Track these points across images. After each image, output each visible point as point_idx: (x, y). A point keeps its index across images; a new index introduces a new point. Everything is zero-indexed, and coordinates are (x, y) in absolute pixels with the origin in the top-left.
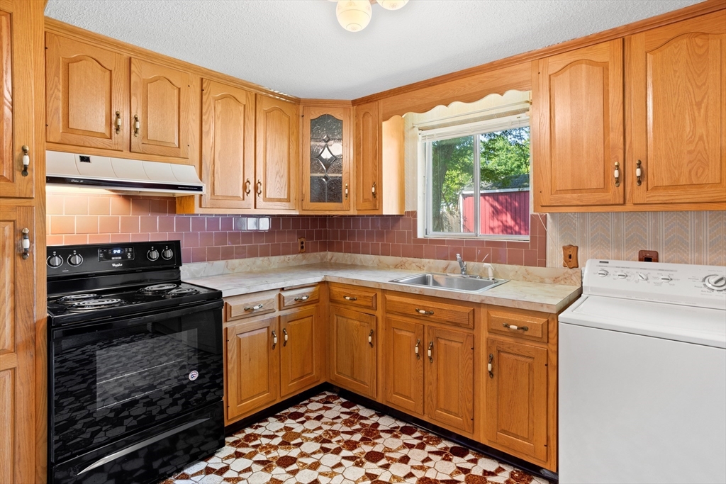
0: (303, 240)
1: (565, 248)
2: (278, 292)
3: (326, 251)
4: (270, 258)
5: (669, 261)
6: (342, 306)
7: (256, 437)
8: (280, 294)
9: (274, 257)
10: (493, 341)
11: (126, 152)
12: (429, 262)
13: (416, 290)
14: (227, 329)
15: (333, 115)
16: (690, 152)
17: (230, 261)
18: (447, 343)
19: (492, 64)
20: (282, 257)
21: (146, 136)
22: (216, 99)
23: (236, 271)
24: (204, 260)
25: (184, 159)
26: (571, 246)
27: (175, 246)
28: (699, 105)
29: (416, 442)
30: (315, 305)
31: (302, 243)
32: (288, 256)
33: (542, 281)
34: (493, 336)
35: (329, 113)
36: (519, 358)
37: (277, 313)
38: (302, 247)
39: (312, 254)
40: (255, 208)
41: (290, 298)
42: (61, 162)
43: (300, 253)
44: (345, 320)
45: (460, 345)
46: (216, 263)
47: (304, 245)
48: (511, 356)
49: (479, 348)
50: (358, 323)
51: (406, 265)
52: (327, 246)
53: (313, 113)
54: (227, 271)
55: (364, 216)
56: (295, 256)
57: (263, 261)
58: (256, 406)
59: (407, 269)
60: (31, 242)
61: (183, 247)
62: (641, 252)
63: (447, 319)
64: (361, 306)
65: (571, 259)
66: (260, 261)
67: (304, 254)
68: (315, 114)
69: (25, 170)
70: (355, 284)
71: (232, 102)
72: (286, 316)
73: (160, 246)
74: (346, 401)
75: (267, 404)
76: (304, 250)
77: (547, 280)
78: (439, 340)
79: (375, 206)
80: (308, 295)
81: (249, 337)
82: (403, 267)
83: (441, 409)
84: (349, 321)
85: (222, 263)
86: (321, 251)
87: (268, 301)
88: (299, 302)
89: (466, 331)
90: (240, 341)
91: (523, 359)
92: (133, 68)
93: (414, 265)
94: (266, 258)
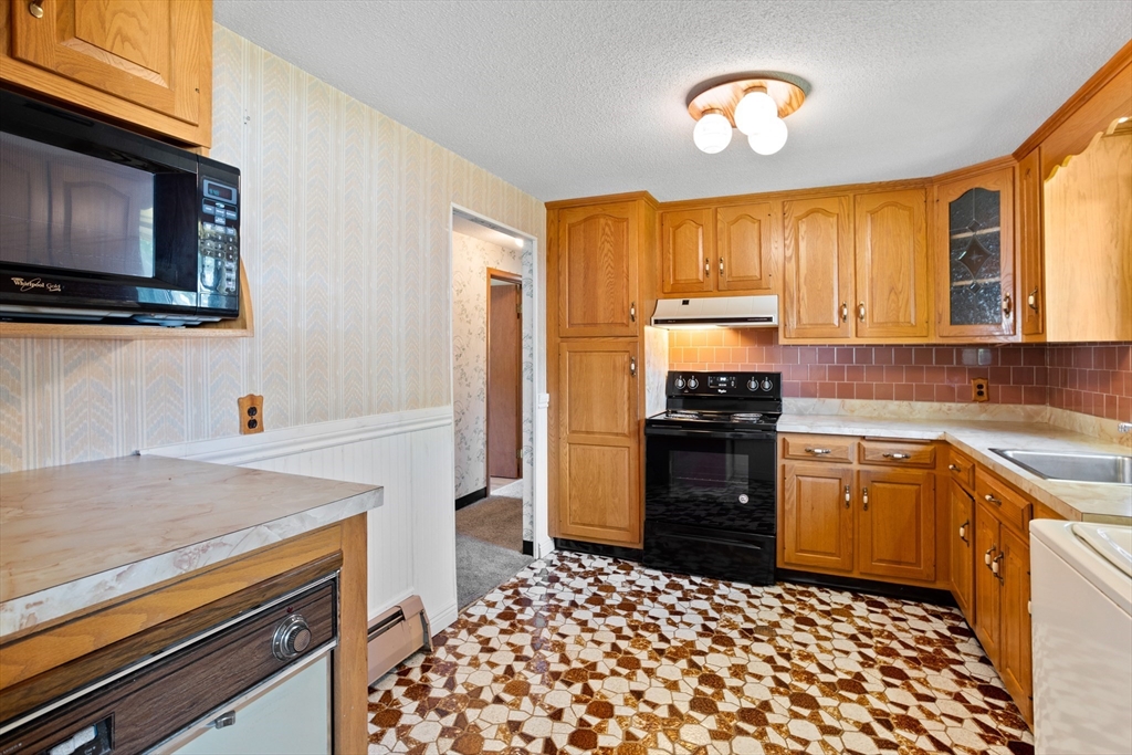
0: (981, 382)
2: (857, 441)
3: (1044, 403)
4: (914, 403)
7: (811, 595)
8: (859, 444)
9: (920, 403)
11: (715, 291)
14: (784, 466)
15: (983, 186)
17: (847, 401)
20: (936, 405)
21: (730, 275)
22: (799, 219)
23: (856, 413)
24: (815, 396)
25: (766, 290)
27: (775, 378)
30: (926, 471)
31: (980, 386)
32: (948, 404)
35: (977, 186)
37: (855, 466)
38: (980, 394)
39: (1004, 406)
40: (857, 336)
41: (873, 452)
42: (669, 307)
43: (975, 401)
46: (828, 400)
47: (984, 390)
52: (1041, 396)
53: (951, 192)
54: (843, 413)
56: (964, 405)
58: (820, 564)
60: (636, 366)
61: (784, 380)
66: (893, 405)
67: (984, 404)
68: (955, 193)
69: (633, 318)
71: (820, 216)
72: (868, 472)
73: (760, 377)
75: (840, 570)
76: (985, 397)
80: (909, 454)
81: (812, 483)
85: (836, 402)
86: (1028, 402)
87: (839, 447)
88: (890, 460)
90: (799, 483)
92: (719, 216)
94: (906, 403)
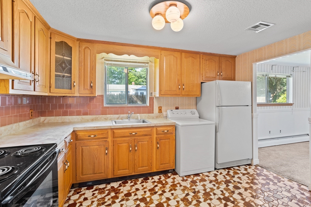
1: (159, 107)
5: (181, 109)
6: (86, 141)
10: (158, 137)
12: (110, 116)
13: (129, 126)
16: (192, 84)
18: (142, 142)
19: (148, 46)
26: (160, 107)
28: (193, 73)
29: (132, 184)
33: (153, 118)
34: (158, 136)
36: (166, 140)
44: (88, 147)
45: (147, 142)
48: (163, 140)
49: (153, 141)
50: (97, 146)
51: (98, 118)
55: (84, 97)
57: (16, 126)
59: (99, 120)
62: (176, 107)
63: (143, 134)
64: (99, 138)
65: (160, 110)
70: (96, 129)
74: (87, 187)
77: (154, 118)
78: (139, 142)
79: (92, 92)
82: (97, 120)
83: (140, 167)
84: (91, 147)
89: (149, 136)
91: (167, 140)
93: (102, 118)
